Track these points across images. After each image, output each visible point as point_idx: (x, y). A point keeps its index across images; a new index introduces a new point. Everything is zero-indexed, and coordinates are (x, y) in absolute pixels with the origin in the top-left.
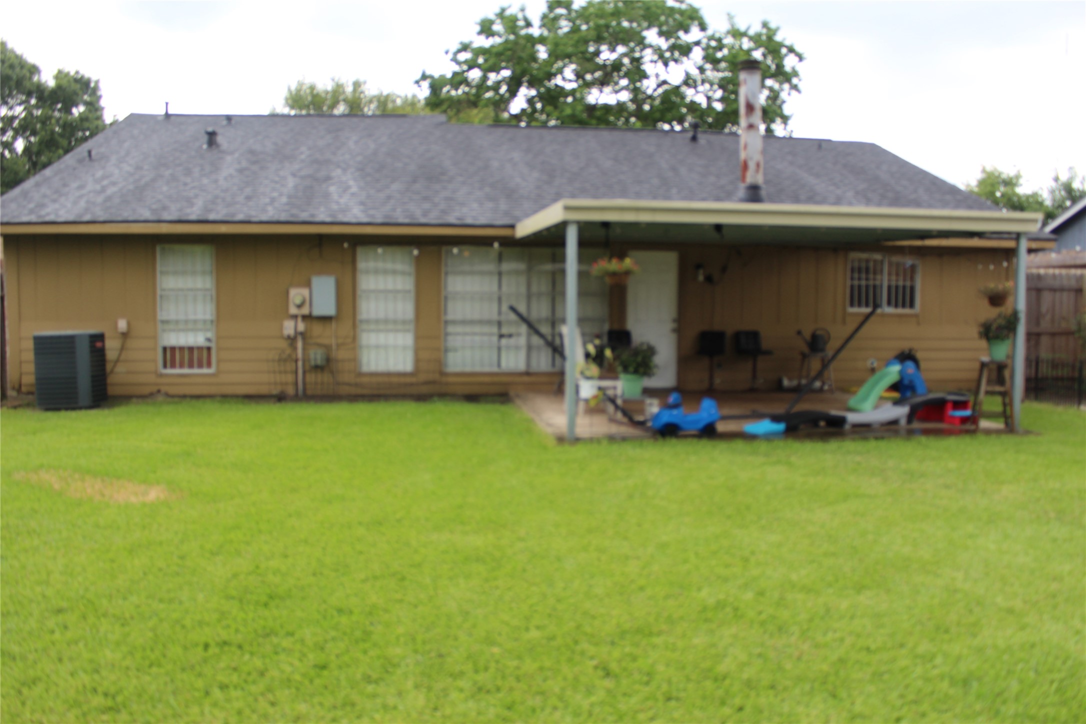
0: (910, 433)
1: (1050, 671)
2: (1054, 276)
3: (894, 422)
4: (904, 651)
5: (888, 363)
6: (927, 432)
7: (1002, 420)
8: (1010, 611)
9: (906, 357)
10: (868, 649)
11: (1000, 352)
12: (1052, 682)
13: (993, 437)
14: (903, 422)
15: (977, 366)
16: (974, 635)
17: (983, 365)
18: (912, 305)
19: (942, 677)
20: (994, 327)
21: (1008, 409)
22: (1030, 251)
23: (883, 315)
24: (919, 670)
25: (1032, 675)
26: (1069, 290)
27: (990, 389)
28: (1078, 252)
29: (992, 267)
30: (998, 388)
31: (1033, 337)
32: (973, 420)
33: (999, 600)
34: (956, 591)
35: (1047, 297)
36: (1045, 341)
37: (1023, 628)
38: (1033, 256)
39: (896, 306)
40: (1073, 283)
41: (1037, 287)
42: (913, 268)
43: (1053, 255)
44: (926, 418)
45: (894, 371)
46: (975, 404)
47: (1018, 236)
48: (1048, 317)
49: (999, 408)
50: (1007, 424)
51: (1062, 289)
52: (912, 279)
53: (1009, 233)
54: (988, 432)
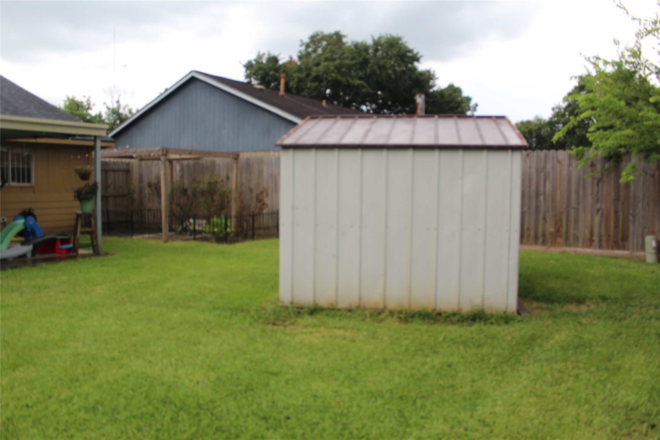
0: (34, 263)
1: (140, 388)
2: (114, 163)
3: (24, 256)
4: (52, 400)
5: (15, 219)
6: (46, 260)
7: (91, 248)
8: (113, 359)
9: (27, 214)
10: (27, 406)
11: (88, 207)
12: (142, 393)
13: (87, 259)
14: (29, 255)
15: (75, 216)
16: (94, 379)
17: (78, 216)
18: (29, 181)
19: (80, 410)
20: (84, 192)
21: (94, 241)
22: (102, 148)
23: (10, 187)
24: (64, 410)
25: (131, 392)
26: (123, 171)
27: (83, 230)
28: (127, 149)
29: (79, 157)
30: (88, 229)
31: (105, 198)
32: (74, 250)
33: (106, 354)
34: (78, 355)
35: (111, 175)
36: (111, 200)
37: (121, 367)
38: (103, 150)
39: (18, 181)
40: (125, 167)
41: (106, 169)
42: (29, 157)
43: (115, 150)
44: (44, 252)
45: (20, 223)
46: (75, 239)
47: (96, 137)
48: (112, 187)
49: (89, 242)
50: (94, 250)
51: (119, 171)
52: (28, 164)
53: (90, 136)
54: (84, 256)
